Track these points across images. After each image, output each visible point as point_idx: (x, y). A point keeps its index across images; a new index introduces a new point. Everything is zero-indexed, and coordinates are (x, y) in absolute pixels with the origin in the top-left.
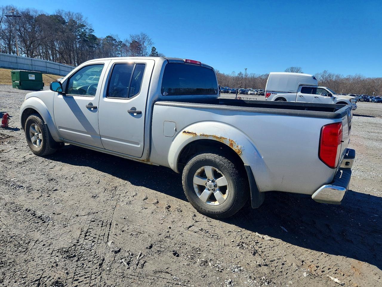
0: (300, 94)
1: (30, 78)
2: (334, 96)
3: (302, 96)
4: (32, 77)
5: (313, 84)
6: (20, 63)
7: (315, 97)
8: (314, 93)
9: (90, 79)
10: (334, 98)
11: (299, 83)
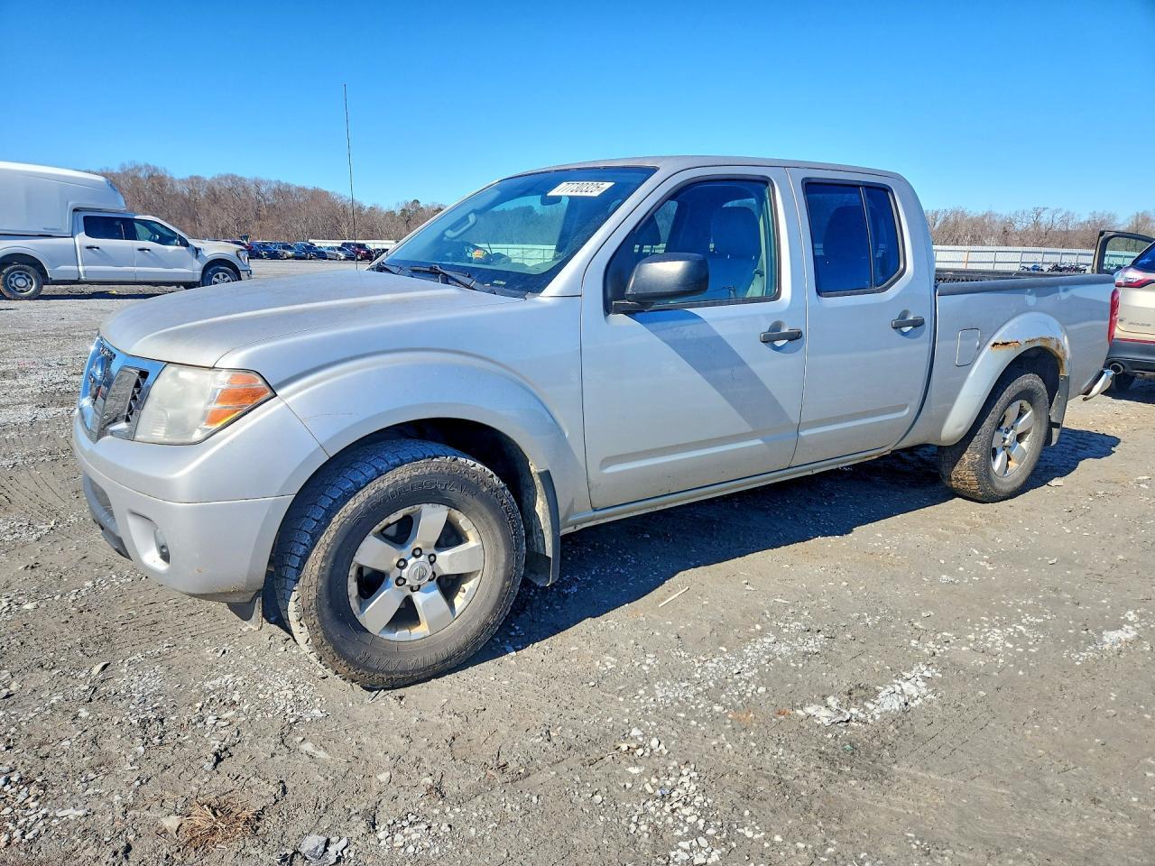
0: (82, 239)
2: (194, 243)
3: (98, 248)
5: (117, 205)
7: (140, 250)
8: (132, 235)
10: (197, 250)
11: (72, 204)
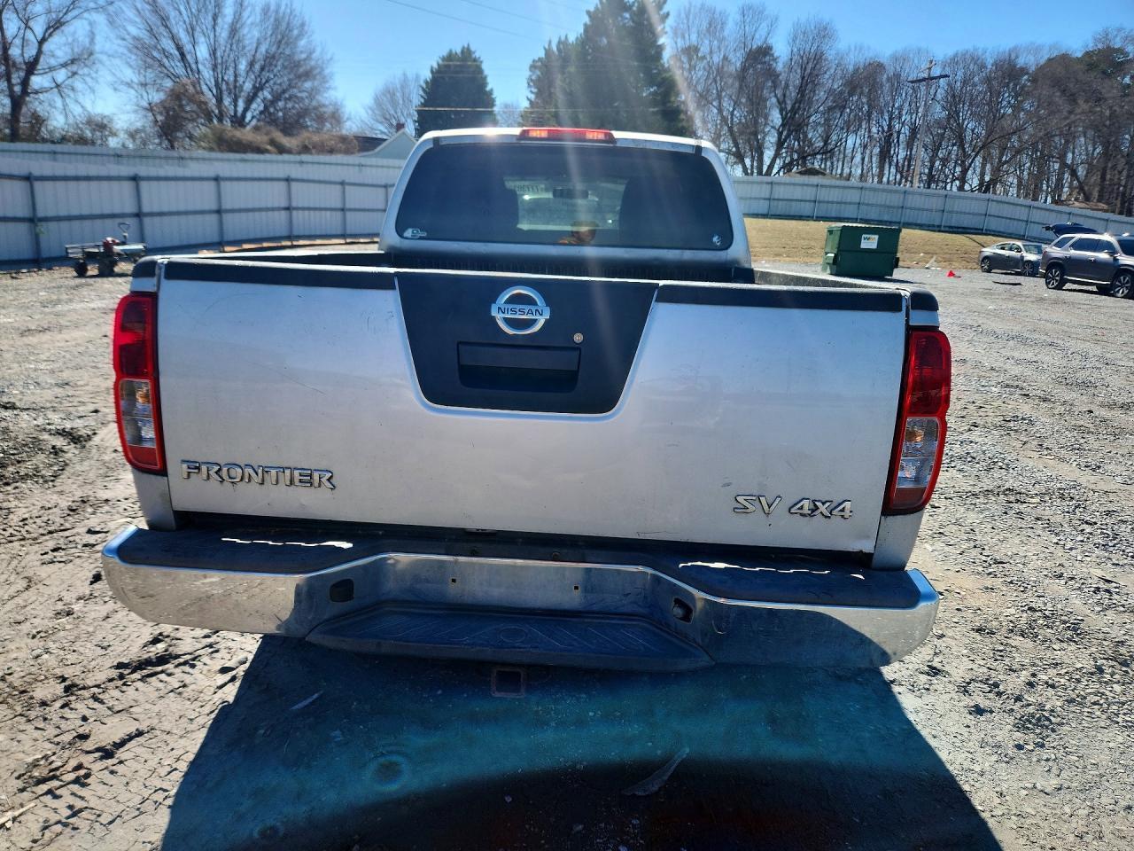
1: (864, 245)
4: (870, 243)
6: (911, 208)
9: (1060, 244)
